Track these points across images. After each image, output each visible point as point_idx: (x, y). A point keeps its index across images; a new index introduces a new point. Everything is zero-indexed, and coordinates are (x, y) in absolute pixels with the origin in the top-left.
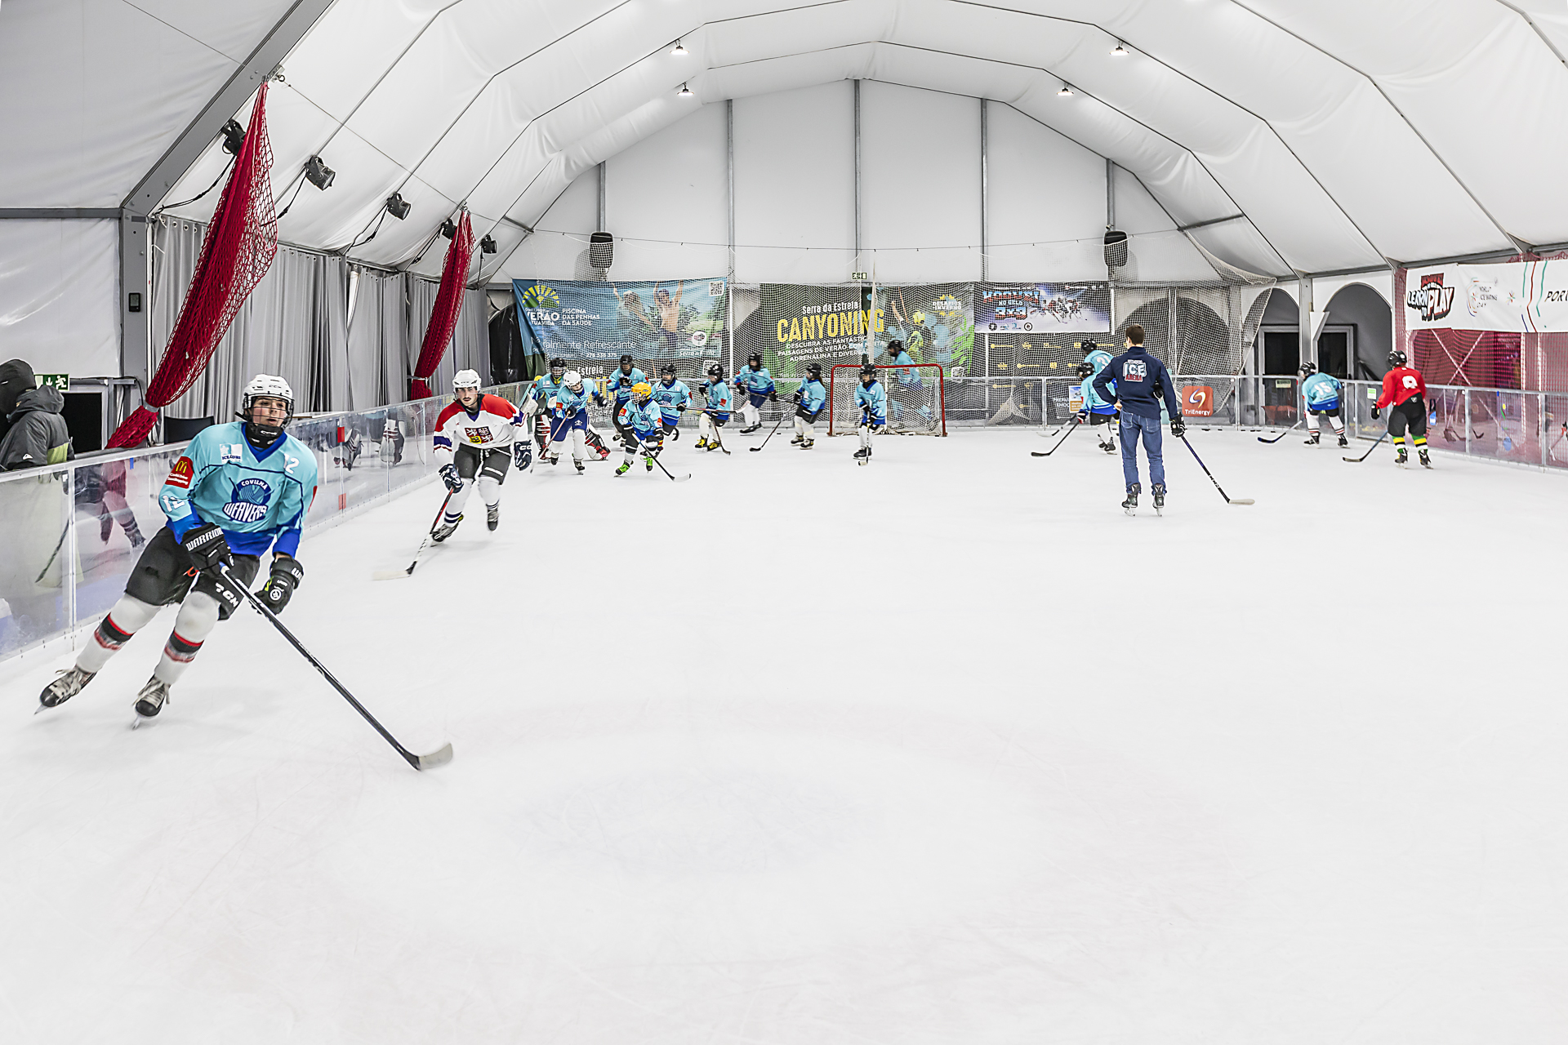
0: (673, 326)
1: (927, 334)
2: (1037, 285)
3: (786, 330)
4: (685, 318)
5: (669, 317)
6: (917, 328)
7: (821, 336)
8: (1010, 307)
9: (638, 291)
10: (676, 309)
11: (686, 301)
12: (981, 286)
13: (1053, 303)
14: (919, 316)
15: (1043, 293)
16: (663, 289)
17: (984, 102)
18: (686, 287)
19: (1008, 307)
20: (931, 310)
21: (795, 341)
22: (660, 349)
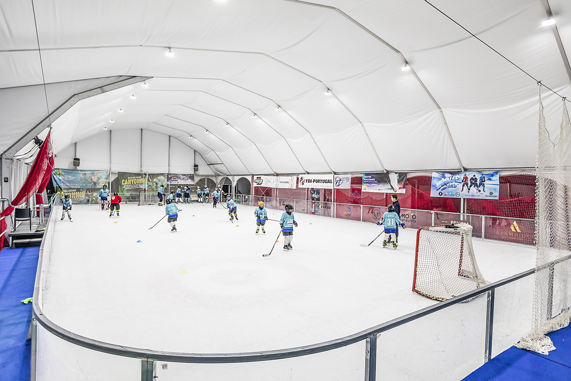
0: (95, 181)
1: (156, 184)
2: (180, 174)
3: (124, 182)
4: (99, 179)
5: (95, 179)
6: (155, 182)
7: (132, 184)
8: (174, 179)
9: (86, 172)
10: (96, 177)
11: (99, 175)
12: (168, 174)
13: (183, 178)
14: (155, 180)
15: (181, 176)
16: (93, 172)
17: (170, 136)
18: (99, 172)
19: (174, 178)
20: (158, 179)
21: (126, 185)
22: (92, 186)
